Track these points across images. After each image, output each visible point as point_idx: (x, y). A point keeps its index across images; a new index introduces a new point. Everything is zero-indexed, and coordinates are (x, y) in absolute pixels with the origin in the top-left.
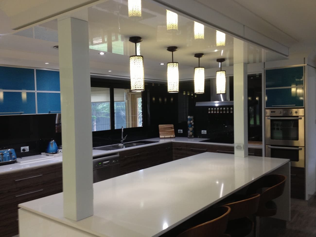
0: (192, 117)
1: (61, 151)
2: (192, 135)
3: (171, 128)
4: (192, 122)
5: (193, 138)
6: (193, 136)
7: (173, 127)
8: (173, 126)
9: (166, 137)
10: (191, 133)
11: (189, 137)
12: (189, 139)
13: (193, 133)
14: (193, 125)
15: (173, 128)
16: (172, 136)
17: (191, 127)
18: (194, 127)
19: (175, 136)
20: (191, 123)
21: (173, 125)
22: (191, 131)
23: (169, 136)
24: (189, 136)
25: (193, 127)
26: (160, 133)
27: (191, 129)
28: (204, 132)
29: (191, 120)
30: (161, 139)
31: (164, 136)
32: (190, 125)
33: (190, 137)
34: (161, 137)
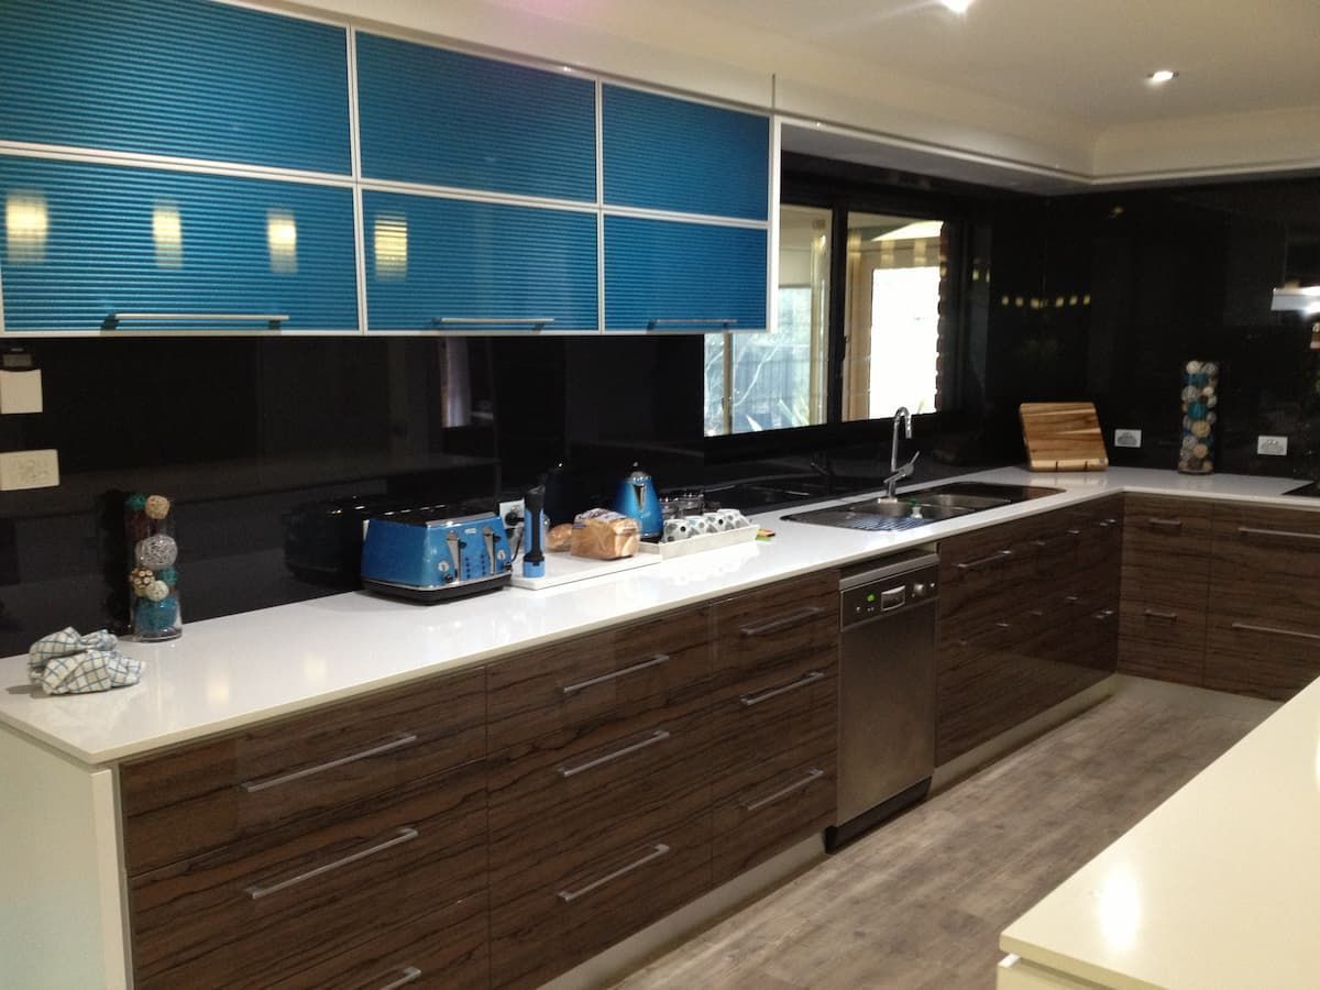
0: (1211, 368)
1: (683, 529)
2: (1207, 458)
3: (1085, 421)
4: (1208, 391)
5: (1209, 473)
6: (1207, 466)
7: (1095, 418)
8: (1093, 411)
9: (1063, 463)
10: (1202, 450)
11: (1185, 470)
12: (1184, 480)
13: (1210, 449)
14: (1211, 410)
15: (1097, 423)
16: (1094, 462)
17: (1203, 418)
18: (1214, 419)
19: (1106, 461)
20: (1204, 399)
21: (1091, 404)
22: (1201, 441)
23: (1079, 462)
24: (1190, 466)
25: (1209, 416)
26: (1031, 444)
27: (1201, 428)
28: (1272, 445)
29: (1201, 382)
30: (1036, 474)
31: (1050, 458)
32: (1197, 409)
33: (1195, 469)
34: (1035, 464)
